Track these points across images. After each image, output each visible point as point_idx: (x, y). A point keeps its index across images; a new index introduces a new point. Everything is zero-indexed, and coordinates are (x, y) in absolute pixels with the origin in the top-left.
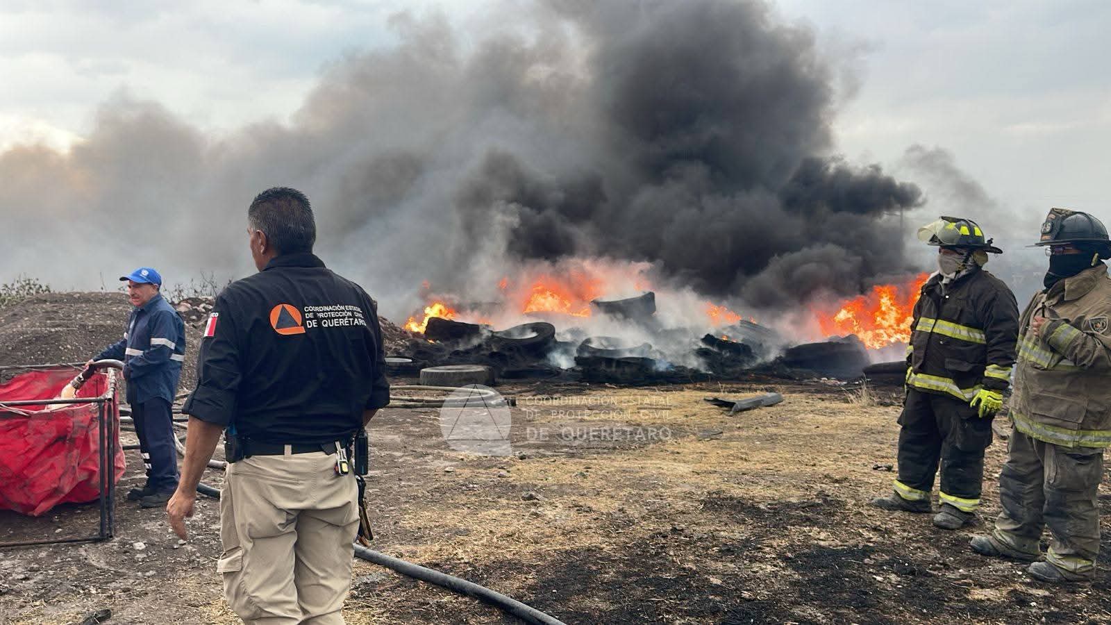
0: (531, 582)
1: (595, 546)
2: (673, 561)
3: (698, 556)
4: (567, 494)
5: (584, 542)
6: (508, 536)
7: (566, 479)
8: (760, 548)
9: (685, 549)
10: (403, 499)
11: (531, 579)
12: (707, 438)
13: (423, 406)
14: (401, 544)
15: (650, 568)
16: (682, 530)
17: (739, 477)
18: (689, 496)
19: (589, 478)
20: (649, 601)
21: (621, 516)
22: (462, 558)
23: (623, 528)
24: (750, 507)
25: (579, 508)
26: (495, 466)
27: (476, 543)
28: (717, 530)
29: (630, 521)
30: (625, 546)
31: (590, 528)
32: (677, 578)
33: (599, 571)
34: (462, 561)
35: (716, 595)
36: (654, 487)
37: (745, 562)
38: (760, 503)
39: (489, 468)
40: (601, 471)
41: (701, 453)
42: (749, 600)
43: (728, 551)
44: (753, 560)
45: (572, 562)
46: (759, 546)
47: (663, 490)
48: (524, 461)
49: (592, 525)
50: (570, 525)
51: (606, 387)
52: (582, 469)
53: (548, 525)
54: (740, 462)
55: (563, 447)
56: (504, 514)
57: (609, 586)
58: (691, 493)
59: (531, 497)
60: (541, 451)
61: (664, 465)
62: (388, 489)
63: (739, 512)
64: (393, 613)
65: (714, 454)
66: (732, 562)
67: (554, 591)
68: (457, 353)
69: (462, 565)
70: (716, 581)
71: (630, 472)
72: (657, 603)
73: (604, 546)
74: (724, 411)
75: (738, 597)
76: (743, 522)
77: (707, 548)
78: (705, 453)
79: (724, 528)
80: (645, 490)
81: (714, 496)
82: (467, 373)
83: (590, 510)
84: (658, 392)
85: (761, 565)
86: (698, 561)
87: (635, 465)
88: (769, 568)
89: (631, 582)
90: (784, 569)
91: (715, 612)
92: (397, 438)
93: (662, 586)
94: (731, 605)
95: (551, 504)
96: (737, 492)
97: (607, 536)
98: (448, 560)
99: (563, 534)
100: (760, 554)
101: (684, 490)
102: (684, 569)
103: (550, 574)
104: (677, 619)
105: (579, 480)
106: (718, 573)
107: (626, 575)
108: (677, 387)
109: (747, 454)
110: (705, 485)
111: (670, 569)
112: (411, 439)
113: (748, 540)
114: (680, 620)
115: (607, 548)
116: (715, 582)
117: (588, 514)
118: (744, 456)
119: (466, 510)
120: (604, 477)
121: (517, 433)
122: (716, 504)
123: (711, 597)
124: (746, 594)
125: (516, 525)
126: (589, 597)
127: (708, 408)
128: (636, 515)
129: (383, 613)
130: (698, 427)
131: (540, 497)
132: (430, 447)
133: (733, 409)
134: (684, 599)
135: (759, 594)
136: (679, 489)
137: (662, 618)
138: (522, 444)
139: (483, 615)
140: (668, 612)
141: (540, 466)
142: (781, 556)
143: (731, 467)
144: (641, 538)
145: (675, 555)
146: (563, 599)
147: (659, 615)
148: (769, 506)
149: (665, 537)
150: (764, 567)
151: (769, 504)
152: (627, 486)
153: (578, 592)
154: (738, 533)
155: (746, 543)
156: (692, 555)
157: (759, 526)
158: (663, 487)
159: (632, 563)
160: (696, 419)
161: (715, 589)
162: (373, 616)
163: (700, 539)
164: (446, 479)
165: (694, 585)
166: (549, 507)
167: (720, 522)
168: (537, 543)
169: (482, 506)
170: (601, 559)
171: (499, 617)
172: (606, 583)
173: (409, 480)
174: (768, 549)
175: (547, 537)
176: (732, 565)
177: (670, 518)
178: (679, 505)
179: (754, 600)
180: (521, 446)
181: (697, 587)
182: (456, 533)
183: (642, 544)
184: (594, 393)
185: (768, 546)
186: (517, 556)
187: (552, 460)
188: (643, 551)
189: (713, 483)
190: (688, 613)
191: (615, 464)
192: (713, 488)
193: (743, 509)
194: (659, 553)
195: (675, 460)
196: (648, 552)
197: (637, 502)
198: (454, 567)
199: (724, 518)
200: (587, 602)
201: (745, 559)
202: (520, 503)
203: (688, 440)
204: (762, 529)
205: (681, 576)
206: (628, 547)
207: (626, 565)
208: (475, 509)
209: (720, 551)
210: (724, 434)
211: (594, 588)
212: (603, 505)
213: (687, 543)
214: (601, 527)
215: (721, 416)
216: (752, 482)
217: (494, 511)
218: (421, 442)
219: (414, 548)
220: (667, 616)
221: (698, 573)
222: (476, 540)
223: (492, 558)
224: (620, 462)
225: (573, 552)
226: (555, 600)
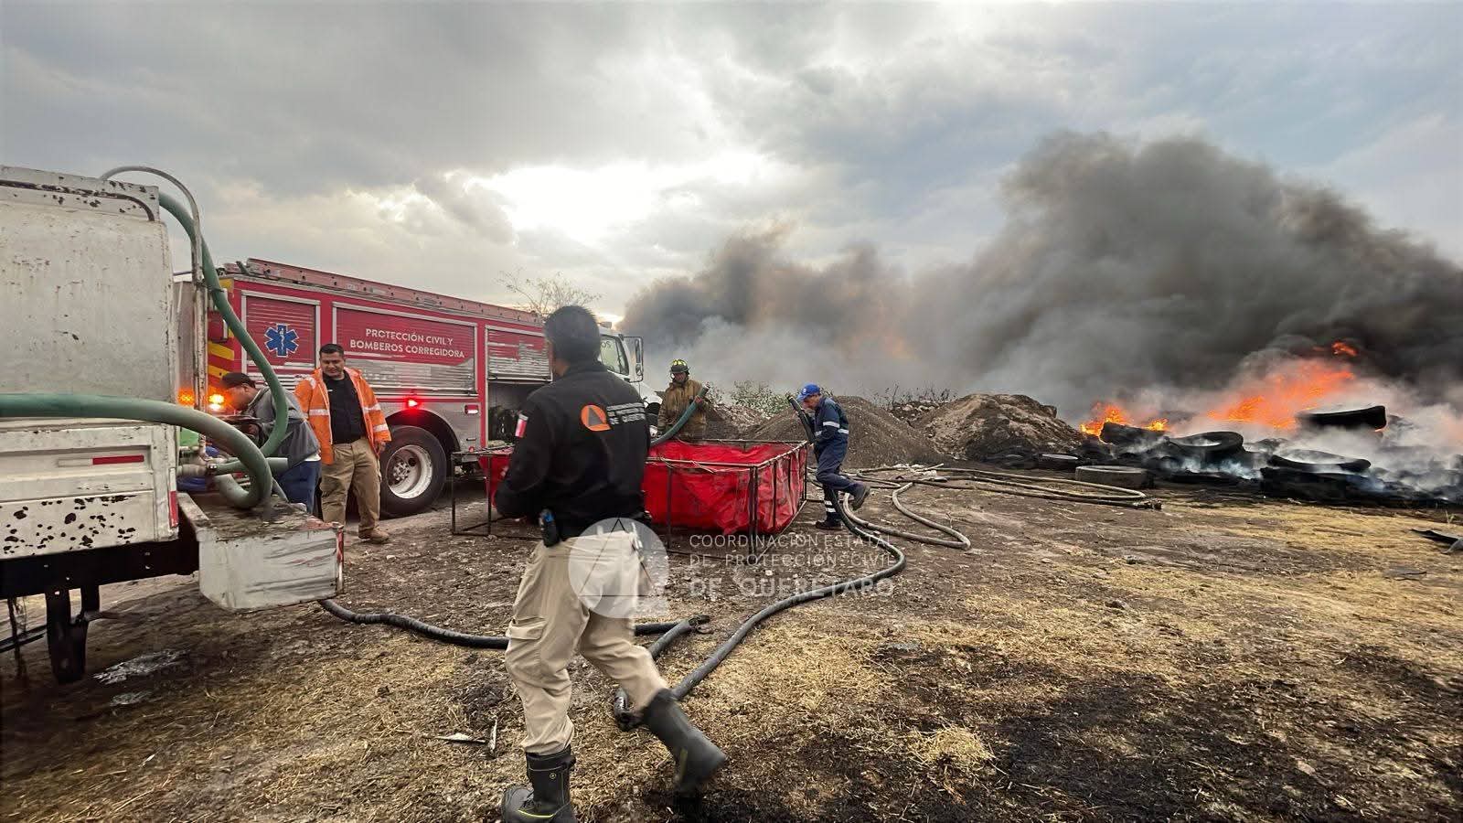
0: (1056, 695)
1: (1160, 676)
2: (1256, 723)
3: (1299, 725)
4: (1160, 609)
5: (1149, 667)
6: (1061, 639)
7: (1171, 593)
8: (1405, 739)
9: (1283, 710)
10: (985, 579)
11: (1057, 693)
12: (1398, 576)
13: (1062, 499)
14: (952, 621)
15: (1216, 720)
16: (1293, 686)
17: (1419, 635)
18: (1329, 644)
19: (1200, 598)
20: (1189, 764)
21: (1213, 648)
22: (1000, 650)
23: (1208, 664)
24: (1418, 678)
25: (1164, 628)
26: (1097, 566)
27: (1023, 638)
28: (1349, 698)
29: (1223, 657)
30: (1198, 686)
31: (1164, 653)
32: (1250, 746)
33: (1146, 707)
34: (1000, 653)
35: (1297, 787)
36: (1284, 623)
37: (1370, 753)
38: (1437, 674)
39: (1089, 566)
40: (1220, 591)
41: (1379, 593)
42: (1344, 811)
43: (1351, 731)
44: (1383, 753)
45: (1117, 687)
46: (1405, 735)
47: (1294, 630)
48: (1133, 566)
49: (1169, 651)
50: (1141, 643)
51: (1288, 503)
52: (1197, 585)
53: (1116, 639)
54: (1434, 614)
55: (1189, 558)
56: (1074, 616)
57: (1147, 728)
58: (1334, 641)
59: (1115, 605)
60: (1161, 559)
61: (1314, 599)
62: (977, 567)
63: (1398, 681)
64: (900, 684)
65: (1399, 596)
66: (1348, 746)
67: (1076, 713)
68: (1128, 455)
69: (995, 657)
70: (1304, 767)
71: (1260, 600)
72: (1199, 770)
73: (1171, 678)
74: (1440, 546)
75: (1328, 800)
76: (1398, 696)
77: (1316, 718)
78: (1386, 595)
79: (1359, 697)
80: (1267, 625)
81: (1369, 651)
82: (1120, 474)
83: (1179, 633)
84: (1352, 515)
85: (1394, 764)
86: (1295, 731)
87: (1271, 593)
88: (1406, 772)
89: (1181, 733)
90: (1430, 779)
91: (1278, 810)
92: (1019, 524)
93: (1220, 749)
94: (1311, 809)
95: (1134, 616)
96: (1408, 653)
97: (1182, 668)
98: (984, 648)
99: (1126, 652)
100: (1399, 748)
101: (1326, 635)
102: (1266, 737)
103: (1083, 693)
104: (1216, 801)
105: (1186, 597)
106: (1317, 758)
107: (1179, 721)
108: (1388, 511)
109: (1450, 605)
110: (1362, 635)
111: (1245, 732)
112: (1032, 526)
113: (1391, 723)
114: (1220, 804)
115: (1172, 681)
116: (1302, 769)
117: (1171, 637)
118: (1445, 608)
119: (1038, 603)
120: (1221, 601)
121: (1143, 537)
122: (1367, 663)
123: (1286, 787)
124: (1342, 801)
125: (1080, 629)
126: (1115, 733)
127: (1415, 541)
128: (1237, 653)
129: (892, 682)
130: (1391, 562)
131: (1126, 606)
132: (1045, 536)
133: (1452, 546)
134: (1242, 777)
135: (1365, 806)
136: (1318, 633)
137: (1195, 793)
138: (1143, 548)
139: (982, 715)
140: (1206, 788)
141: (1149, 574)
142: (1434, 760)
143: (1422, 619)
144: (1227, 681)
145: (1263, 715)
146: (1081, 726)
147: (1193, 787)
148: (1451, 683)
149: (1262, 688)
150: (1398, 768)
151: (1453, 680)
152: (1246, 616)
153: (1104, 724)
154: (1381, 709)
155: (1385, 727)
156: (1290, 721)
157: (1419, 707)
158: (1296, 625)
159: (1196, 709)
160: (1392, 553)
161: (1298, 779)
162: (882, 681)
163: (1314, 704)
164: (1038, 569)
165: (1268, 763)
166: (1130, 620)
167: (1359, 687)
168: (1090, 654)
169: (1058, 602)
170: (1156, 693)
171: (997, 723)
172: (1146, 723)
173: (1003, 563)
174: (1416, 743)
175: (1107, 651)
176: (1348, 752)
177: (1284, 666)
178: (1307, 654)
179: (1355, 812)
180: (1140, 551)
181: (1270, 767)
182: (1009, 624)
183: (1224, 690)
184: (1265, 507)
185: (1418, 740)
186: (1059, 664)
187: (1166, 570)
188: (1220, 699)
189: (1374, 635)
190: (1238, 800)
191: (1245, 588)
192: (1370, 641)
193: (1405, 677)
194: (1240, 707)
195: (1334, 596)
196: (1226, 701)
197: (1247, 636)
198: (986, 656)
199: (1369, 684)
200: (1110, 740)
201: (1371, 750)
202: (1100, 607)
203: (1370, 574)
204: (1423, 712)
205: (1259, 745)
206: (1202, 688)
207: (1186, 710)
208: (1046, 602)
209: (1335, 727)
210: (1428, 576)
211: (1127, 725)
212: (1199, 632)
213: (1290, 705)
214: (1180, 657)
215: (1432, 553)
216: (1442, 644)
217: (1065, 610)
218: (1039, 531)
219: (960, 626)
220: (1203, 793)
221: (1285, 748)
222: (1025, 635)
223: (1031, 658)
224: (1254, 586)
225: (1126, 676)
226: (1070, 724)
